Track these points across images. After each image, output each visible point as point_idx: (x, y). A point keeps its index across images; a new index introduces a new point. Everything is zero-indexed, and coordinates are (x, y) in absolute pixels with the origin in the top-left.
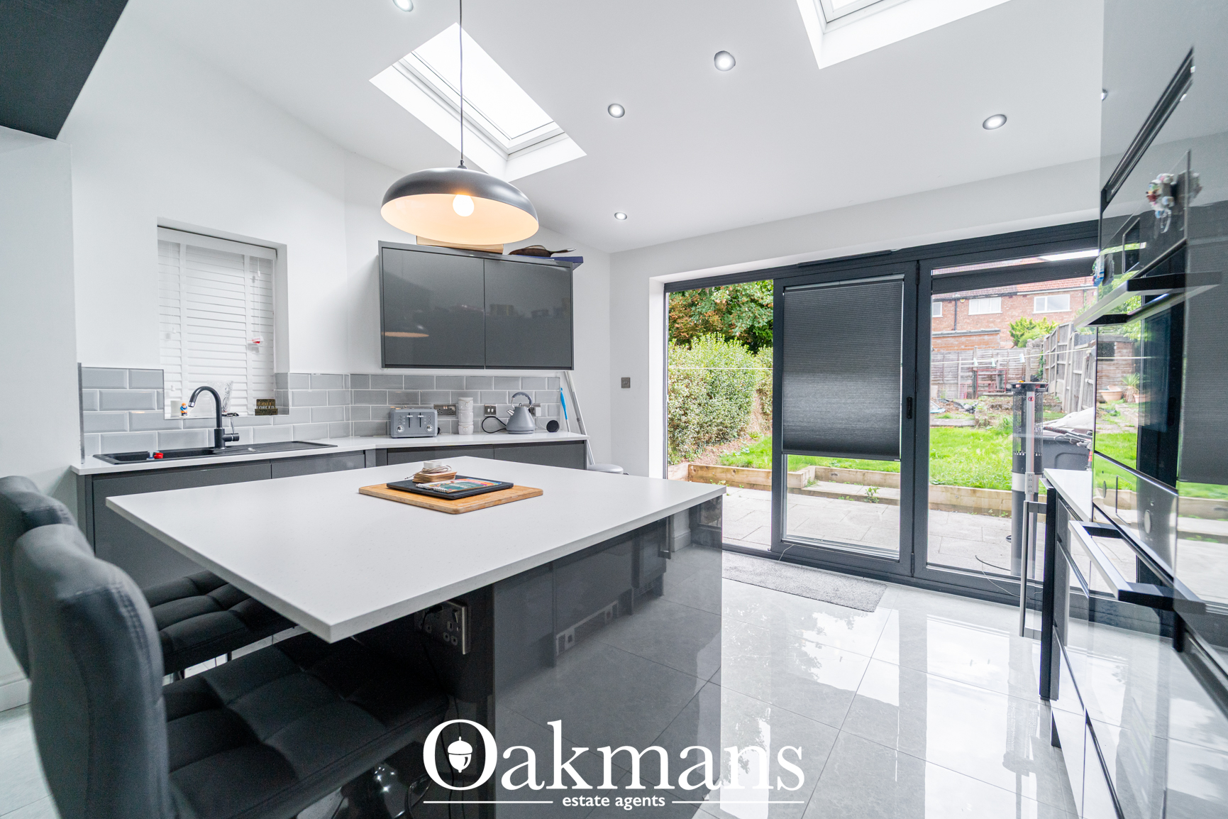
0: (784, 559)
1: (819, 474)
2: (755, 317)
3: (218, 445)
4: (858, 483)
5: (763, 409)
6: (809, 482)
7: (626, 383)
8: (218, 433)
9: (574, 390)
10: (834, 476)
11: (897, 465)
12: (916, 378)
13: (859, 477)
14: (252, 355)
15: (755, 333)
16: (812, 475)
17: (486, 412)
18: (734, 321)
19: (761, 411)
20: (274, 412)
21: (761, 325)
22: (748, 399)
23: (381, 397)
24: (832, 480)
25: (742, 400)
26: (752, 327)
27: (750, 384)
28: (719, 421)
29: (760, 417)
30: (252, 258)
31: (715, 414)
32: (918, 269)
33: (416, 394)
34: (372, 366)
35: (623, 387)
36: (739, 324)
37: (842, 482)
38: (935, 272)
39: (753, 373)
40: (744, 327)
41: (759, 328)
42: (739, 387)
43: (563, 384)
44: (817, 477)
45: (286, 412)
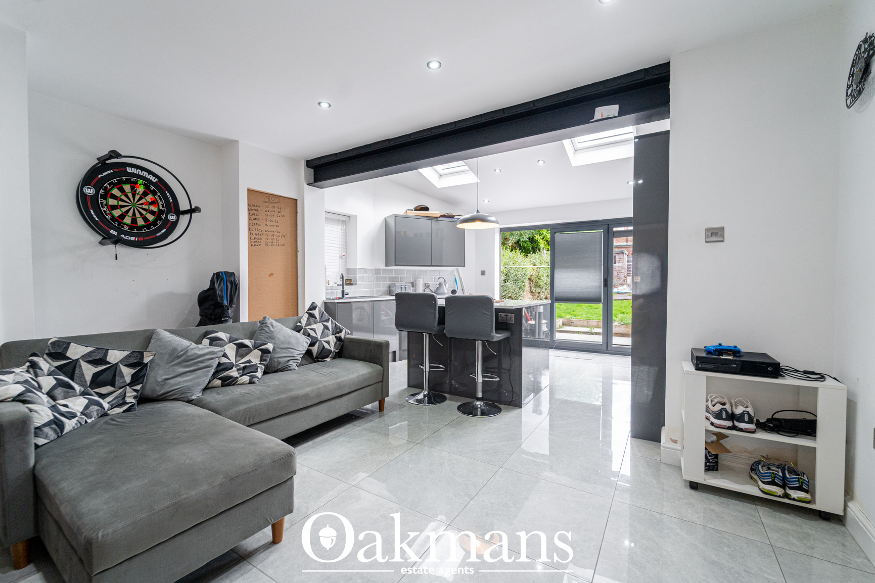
0: (555, 348)
1: (565, 322)
2: (521, 235)
3: (343, 296)
4: (585, 327)
5: (531, 289)
6: (559, 326)
7: (483, 273)
8: (343, 292)
9: (461, 276)
10: (572, 324)
11: (601, 306)
12: (608, 270)
13: (585, 323)
14: (341, 260)
15: (520, 244)
16: (561, 323)
17: (425, 286)
18: (508, 236)
19: (529, 291)
20: (351, 284)
21: (525, 239)
22: (524, 284)
23: (385, 279)
24: (571, 326)
25: (521, 284)
26: (519, 240)
27: (525, 275)
28: (509, 295)
29: (529, 294)
30: (342, 221)
31: (508, 291)
32: (608, 228)
33: (398, 277)
34: (382, 266)
35: (481, 275)
36: (511, 239)
37: (577, 326)
38: (615, 229)
39: (526, 268)
40: (514, 240)
41: (523, 241)
42: (519, 276)
43: (456, 273)
44: (564, 324)
45: (356, 284)
